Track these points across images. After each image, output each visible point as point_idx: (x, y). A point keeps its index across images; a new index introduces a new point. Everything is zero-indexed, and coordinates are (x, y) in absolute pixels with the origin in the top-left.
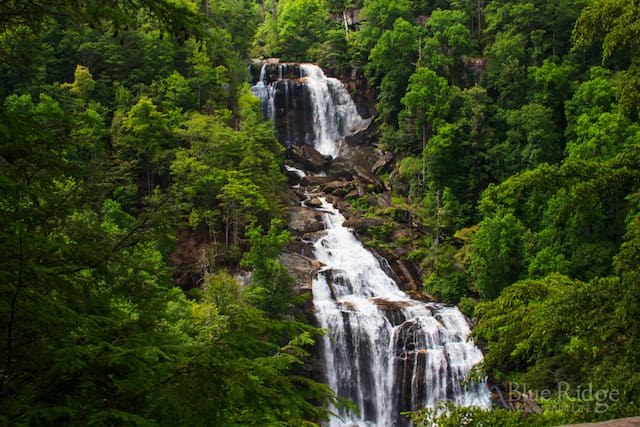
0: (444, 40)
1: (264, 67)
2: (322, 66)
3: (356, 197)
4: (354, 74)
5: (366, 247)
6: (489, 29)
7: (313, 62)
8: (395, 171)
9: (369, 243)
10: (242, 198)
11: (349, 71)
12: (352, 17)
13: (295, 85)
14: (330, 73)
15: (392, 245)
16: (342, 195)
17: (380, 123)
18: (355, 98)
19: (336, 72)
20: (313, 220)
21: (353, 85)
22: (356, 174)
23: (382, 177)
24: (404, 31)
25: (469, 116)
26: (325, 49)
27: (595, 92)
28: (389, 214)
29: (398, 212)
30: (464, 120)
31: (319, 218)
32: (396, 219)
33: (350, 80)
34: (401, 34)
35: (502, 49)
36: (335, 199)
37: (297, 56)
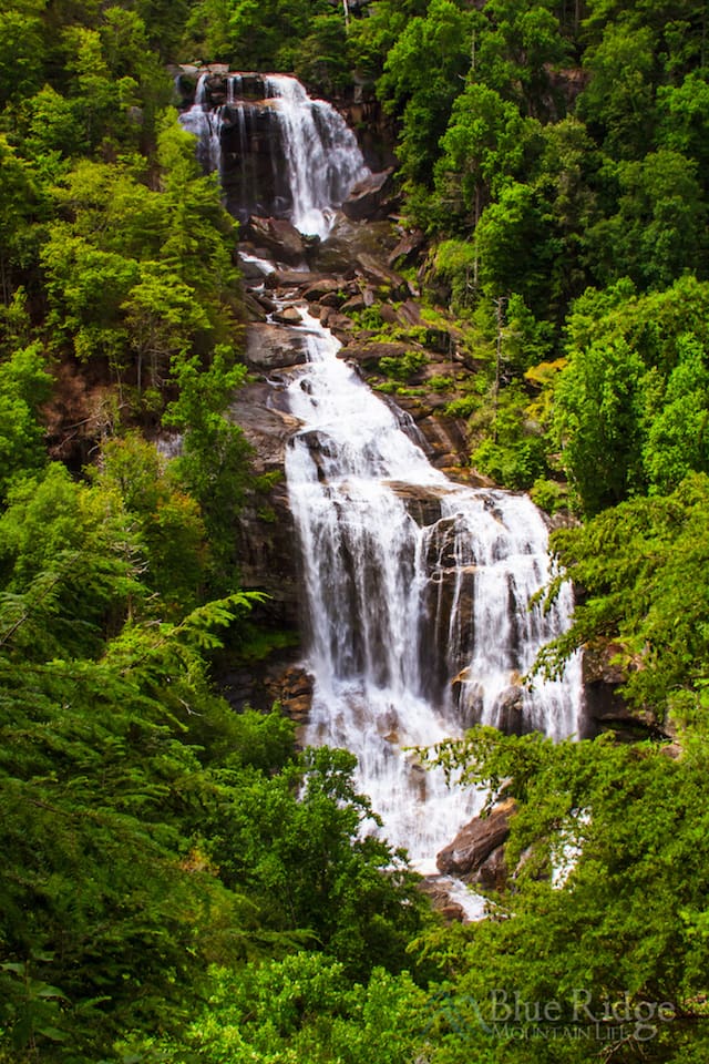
0: (514, 37)
2: (303, 80)
3: (360, 308)
4: (358, 93)
5: (377, 392)
6: (593, 18)
7: (288, 71)
8: (427, 264)
9: (382, 386)
10: (165, 308)
11: (350, 89)
14: (316, 91)
15: (420, 390)
16: (336, 304)
17: (403, 180)
18: (359, 136)
19: (327, 91)
20: (288, 347)
21: (357, 114)
22: (361, 267)
23: (404, 274)
24: (446, 19)
25: (554, 171)
26: (307, 50)
28: (416, 338)
29: (431, 333)
30: (546, 177)
31: (297, 342)
32: (428, 346)
33: (352, 105)
34: (441, 25)
35: (615, 55)
36: (324, 310)
37: (260, 61)
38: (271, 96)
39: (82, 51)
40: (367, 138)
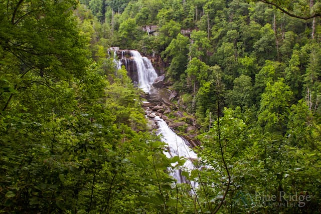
0: (200, 44)
1: (115, 52)
2: (140, 51)
3: (168, 113)
4: (154, 55)
5: (178, 135)
6: (214, 38)
7: (135, 49)
8: (180, 100)
9: (179, 133)
10: (137, 120)
11: (152, 54)
12: (150, 29)
13: (130, 61)
14: (143, 55)
15: (188, 134)
16: (162, 112)
17: (168, 77)
18: (154, 65)
19: (146, 54)
20: (155, 125)
21: (153, 60)
22: (163, 102)
23: (174, 102)
24: (182, 40)
25: (215, 78)
26: (141, 43)
27: (269, 71)
28: (183, 120)
29: (187, 119)
30: (213, 80)
31: (156, 123)
32: (187, 122)
33: (152, 58)
34: (181, 41)
35: (227, 51)
36: (160, 114)
37: (128, 46)
38: (132, 56)
39: (99, 51)
40: (156, 66)
